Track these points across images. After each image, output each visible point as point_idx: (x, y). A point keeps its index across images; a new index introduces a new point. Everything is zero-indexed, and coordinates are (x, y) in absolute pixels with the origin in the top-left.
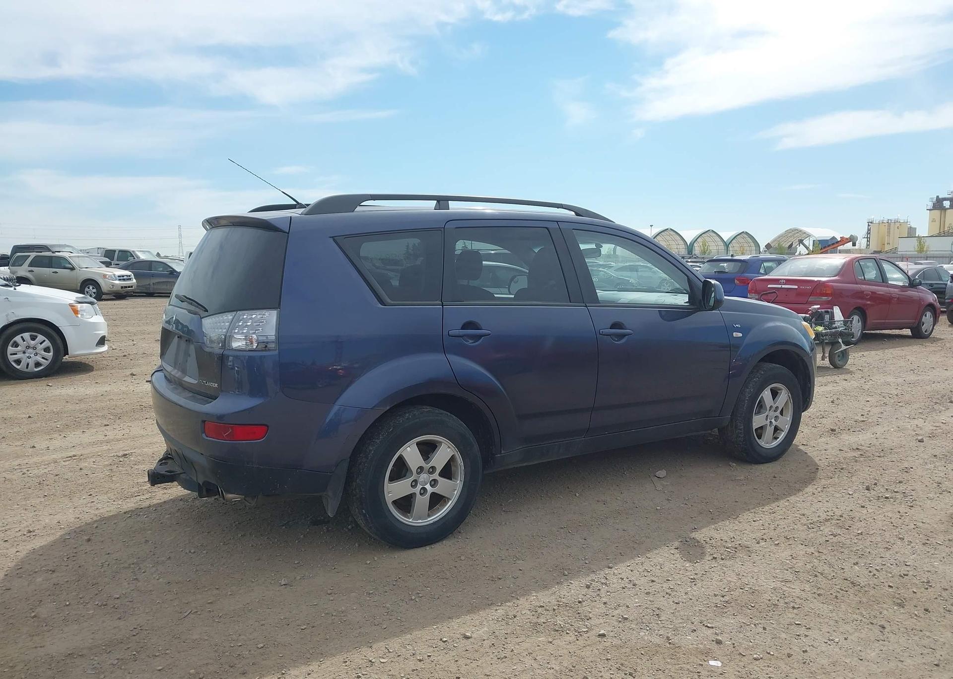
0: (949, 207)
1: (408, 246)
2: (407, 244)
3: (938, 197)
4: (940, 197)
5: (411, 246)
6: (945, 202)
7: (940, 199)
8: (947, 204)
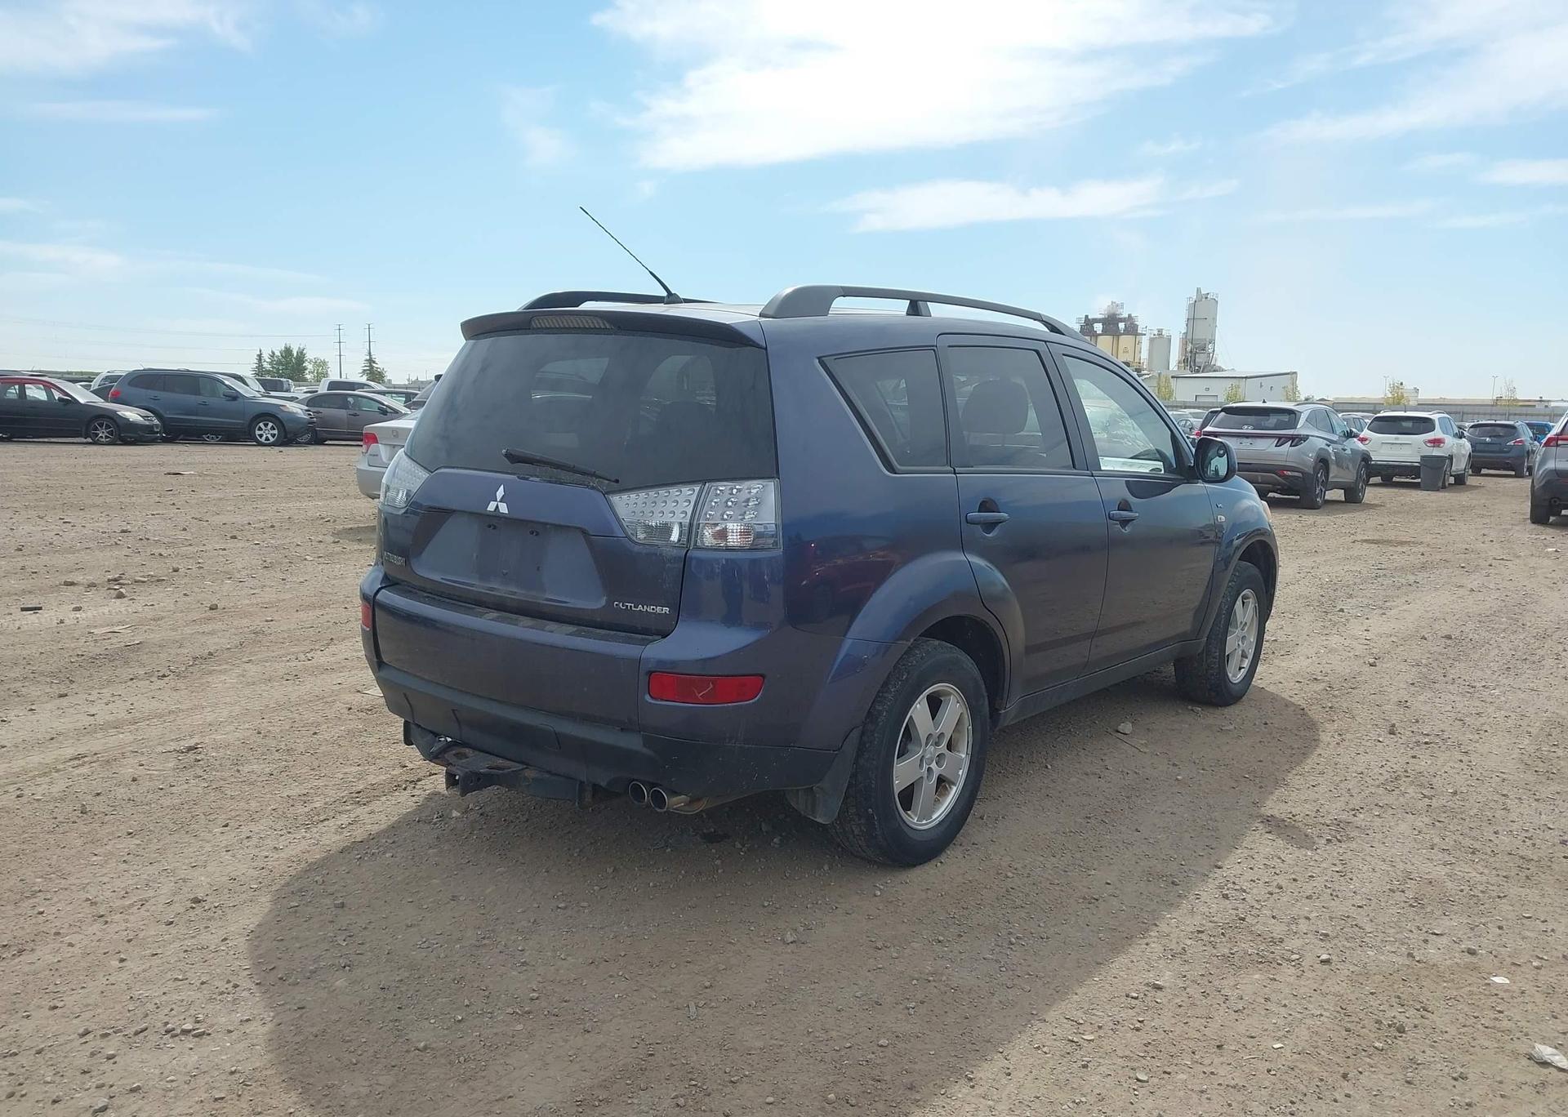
0: (1101, 332)
1: (260, 356)
2: (259, 353)
3: (1087, 316)
4: (1089, 317)
5: (266, 357)
6: (1096, 325)
7: (1089, 320)
8: (1098, 327)
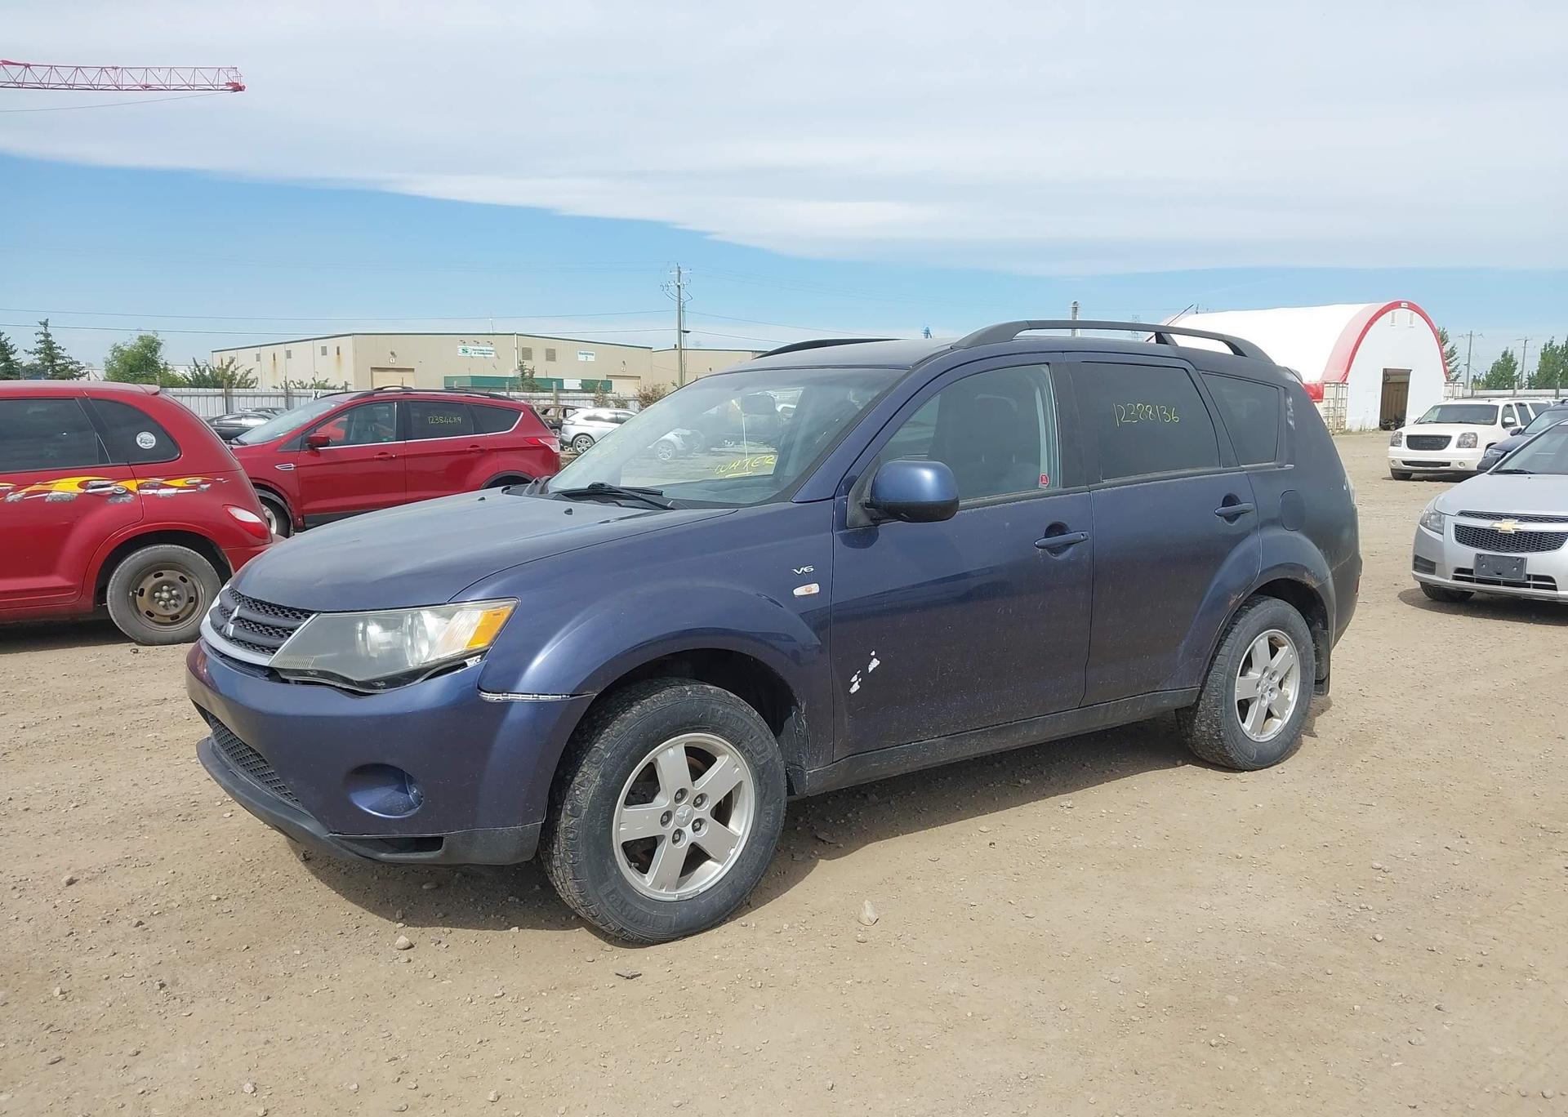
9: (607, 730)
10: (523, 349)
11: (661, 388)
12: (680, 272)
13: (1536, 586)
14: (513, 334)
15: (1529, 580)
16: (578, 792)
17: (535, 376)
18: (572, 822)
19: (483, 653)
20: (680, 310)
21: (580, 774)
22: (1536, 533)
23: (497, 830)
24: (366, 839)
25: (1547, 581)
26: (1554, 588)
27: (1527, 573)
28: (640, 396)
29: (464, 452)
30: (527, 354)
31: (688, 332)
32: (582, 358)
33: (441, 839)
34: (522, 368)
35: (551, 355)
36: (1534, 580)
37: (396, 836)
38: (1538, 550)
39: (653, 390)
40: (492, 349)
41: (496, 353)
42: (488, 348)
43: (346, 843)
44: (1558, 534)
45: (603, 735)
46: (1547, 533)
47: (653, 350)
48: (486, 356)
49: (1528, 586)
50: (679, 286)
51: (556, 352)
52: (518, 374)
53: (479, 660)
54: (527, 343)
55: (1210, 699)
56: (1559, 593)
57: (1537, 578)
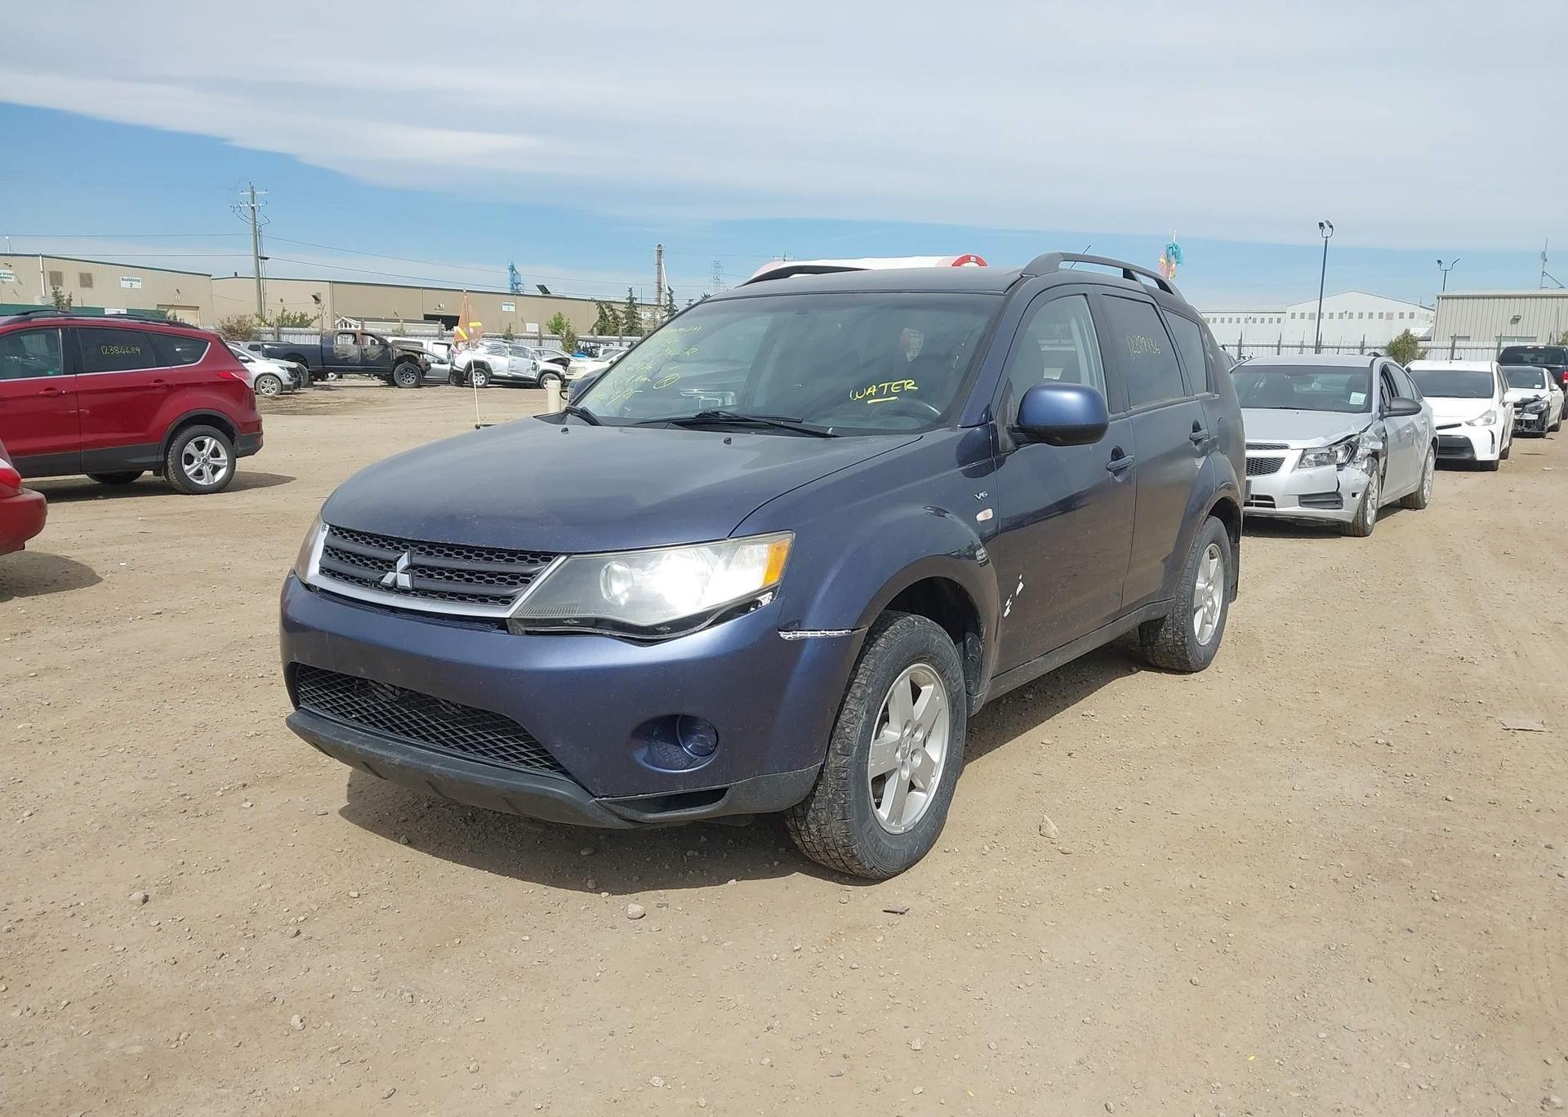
9: (862, 665)
10: (51, 272)
11: (247, 319)
12: (253, 193)
13: (1257, 505)
14: (38, 256)
15: (1252, 499)
16: (847, 730)
17: (73, 304)
18: (844, 761)
19: (773, 590)
20: (257, 234)
21: (847, 712)
22: (1258, 459)
23: (783, 775)
24: (633, 801)
25: (1267, 501)
26: (1273, 506)
27: (1252, 493)
28: (223, 328)
29: (148, 388)
30: (56, 278)
31: (266, 259)
32: (125, 284)
33: (726, 789)
34: (55, 294)
35: (86, 281)
36: (1256, 499)
37: (680, 792)
38: (1260, 473)
39: (239, 322)
40: (11, 272)
41: (16, 275)
42: (6, 271)
43: (613, 807)
44: (1275, 459)
45: (860, 671)
46: (1267, 459)
47: (212, 277)
48: (4, 280)
49: (1251, 505)
50: (253, 208)
51: (93, 278)
52: (51, 301)
53: (771, 597)
54: (57, 266)
55: (1178, 609)
56: (1278, 510)
57: (1259, 497)
